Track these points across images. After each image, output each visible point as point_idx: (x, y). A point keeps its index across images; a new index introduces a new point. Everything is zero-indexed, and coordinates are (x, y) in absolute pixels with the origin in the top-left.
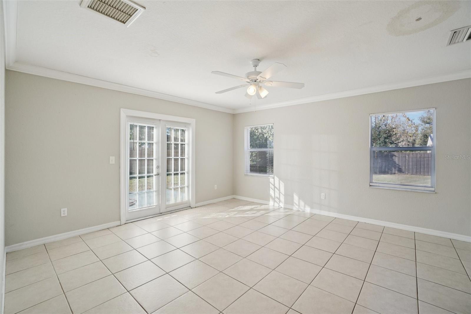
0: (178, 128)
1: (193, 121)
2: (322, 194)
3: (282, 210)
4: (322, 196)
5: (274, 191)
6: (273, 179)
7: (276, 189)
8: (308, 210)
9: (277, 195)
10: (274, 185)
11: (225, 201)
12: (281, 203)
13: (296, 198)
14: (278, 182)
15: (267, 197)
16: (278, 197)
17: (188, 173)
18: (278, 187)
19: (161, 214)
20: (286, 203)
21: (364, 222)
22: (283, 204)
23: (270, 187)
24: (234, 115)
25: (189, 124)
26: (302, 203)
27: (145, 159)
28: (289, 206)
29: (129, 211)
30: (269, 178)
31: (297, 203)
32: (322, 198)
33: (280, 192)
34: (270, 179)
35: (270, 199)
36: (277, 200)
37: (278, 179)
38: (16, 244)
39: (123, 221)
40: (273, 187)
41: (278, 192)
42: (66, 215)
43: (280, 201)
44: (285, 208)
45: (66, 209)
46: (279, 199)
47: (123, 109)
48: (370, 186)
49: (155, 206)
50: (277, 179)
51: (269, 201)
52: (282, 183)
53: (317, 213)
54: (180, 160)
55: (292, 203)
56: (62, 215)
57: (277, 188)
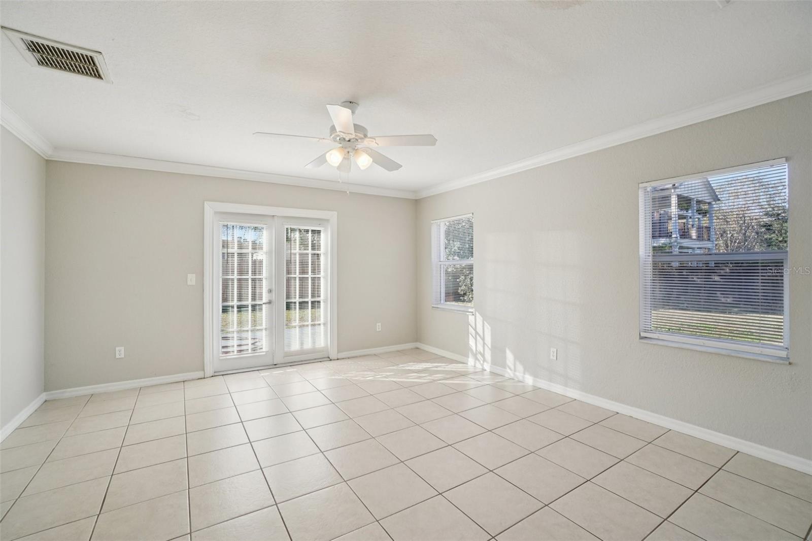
0: (306, 228)
1: (333, 216)
2: (552, 349)
3: (487, 375)
4: (552, 353)
5: (476, 339)
6: (474, 316)
7: (478, 338)
8: (529, 380)
9: (480, 348)
10: (475, 330)
11: (398, 351)
12: (485, 363)
13: (510, 356)
14: (481, 323)
15: (465, 351)
16: (482, 352)
17: (326, 301)
18: (481, 334)
19: (275, 366)
20: (494, 363)
21: (629, 415)
22: (490, 365)
23: (470, 332)
24: (416, 200)
25: (328, 221)
26: (520, 368)
27: (248, 279)
28: (498, 370)
29: (221, 358)
30: (468, 314)
31: (512, 367)
32: (551, 357)
33: (484, 343)
34: (470, 316)
35: (469, 354)
36: (479, 357)
37: (481, 318)
38: (56, 390)
39: (209, 371)
40: (473, 332)
41: (481, 342)
42: (123, 356)
43: (484, 360)
44: (492, 373)
45: (123, 348)
46: (483, 355)
47: (208, 202)
48: (642, 338)
49: (264, 353)
50: (479, 318)
51: (468, 357)
52: (488, 326)
53: (542, 387)
54: (310, 280)
55: (504, 365)
56: (118, 356)
57: (479, 335)
